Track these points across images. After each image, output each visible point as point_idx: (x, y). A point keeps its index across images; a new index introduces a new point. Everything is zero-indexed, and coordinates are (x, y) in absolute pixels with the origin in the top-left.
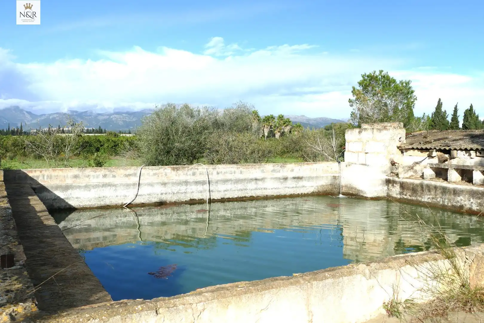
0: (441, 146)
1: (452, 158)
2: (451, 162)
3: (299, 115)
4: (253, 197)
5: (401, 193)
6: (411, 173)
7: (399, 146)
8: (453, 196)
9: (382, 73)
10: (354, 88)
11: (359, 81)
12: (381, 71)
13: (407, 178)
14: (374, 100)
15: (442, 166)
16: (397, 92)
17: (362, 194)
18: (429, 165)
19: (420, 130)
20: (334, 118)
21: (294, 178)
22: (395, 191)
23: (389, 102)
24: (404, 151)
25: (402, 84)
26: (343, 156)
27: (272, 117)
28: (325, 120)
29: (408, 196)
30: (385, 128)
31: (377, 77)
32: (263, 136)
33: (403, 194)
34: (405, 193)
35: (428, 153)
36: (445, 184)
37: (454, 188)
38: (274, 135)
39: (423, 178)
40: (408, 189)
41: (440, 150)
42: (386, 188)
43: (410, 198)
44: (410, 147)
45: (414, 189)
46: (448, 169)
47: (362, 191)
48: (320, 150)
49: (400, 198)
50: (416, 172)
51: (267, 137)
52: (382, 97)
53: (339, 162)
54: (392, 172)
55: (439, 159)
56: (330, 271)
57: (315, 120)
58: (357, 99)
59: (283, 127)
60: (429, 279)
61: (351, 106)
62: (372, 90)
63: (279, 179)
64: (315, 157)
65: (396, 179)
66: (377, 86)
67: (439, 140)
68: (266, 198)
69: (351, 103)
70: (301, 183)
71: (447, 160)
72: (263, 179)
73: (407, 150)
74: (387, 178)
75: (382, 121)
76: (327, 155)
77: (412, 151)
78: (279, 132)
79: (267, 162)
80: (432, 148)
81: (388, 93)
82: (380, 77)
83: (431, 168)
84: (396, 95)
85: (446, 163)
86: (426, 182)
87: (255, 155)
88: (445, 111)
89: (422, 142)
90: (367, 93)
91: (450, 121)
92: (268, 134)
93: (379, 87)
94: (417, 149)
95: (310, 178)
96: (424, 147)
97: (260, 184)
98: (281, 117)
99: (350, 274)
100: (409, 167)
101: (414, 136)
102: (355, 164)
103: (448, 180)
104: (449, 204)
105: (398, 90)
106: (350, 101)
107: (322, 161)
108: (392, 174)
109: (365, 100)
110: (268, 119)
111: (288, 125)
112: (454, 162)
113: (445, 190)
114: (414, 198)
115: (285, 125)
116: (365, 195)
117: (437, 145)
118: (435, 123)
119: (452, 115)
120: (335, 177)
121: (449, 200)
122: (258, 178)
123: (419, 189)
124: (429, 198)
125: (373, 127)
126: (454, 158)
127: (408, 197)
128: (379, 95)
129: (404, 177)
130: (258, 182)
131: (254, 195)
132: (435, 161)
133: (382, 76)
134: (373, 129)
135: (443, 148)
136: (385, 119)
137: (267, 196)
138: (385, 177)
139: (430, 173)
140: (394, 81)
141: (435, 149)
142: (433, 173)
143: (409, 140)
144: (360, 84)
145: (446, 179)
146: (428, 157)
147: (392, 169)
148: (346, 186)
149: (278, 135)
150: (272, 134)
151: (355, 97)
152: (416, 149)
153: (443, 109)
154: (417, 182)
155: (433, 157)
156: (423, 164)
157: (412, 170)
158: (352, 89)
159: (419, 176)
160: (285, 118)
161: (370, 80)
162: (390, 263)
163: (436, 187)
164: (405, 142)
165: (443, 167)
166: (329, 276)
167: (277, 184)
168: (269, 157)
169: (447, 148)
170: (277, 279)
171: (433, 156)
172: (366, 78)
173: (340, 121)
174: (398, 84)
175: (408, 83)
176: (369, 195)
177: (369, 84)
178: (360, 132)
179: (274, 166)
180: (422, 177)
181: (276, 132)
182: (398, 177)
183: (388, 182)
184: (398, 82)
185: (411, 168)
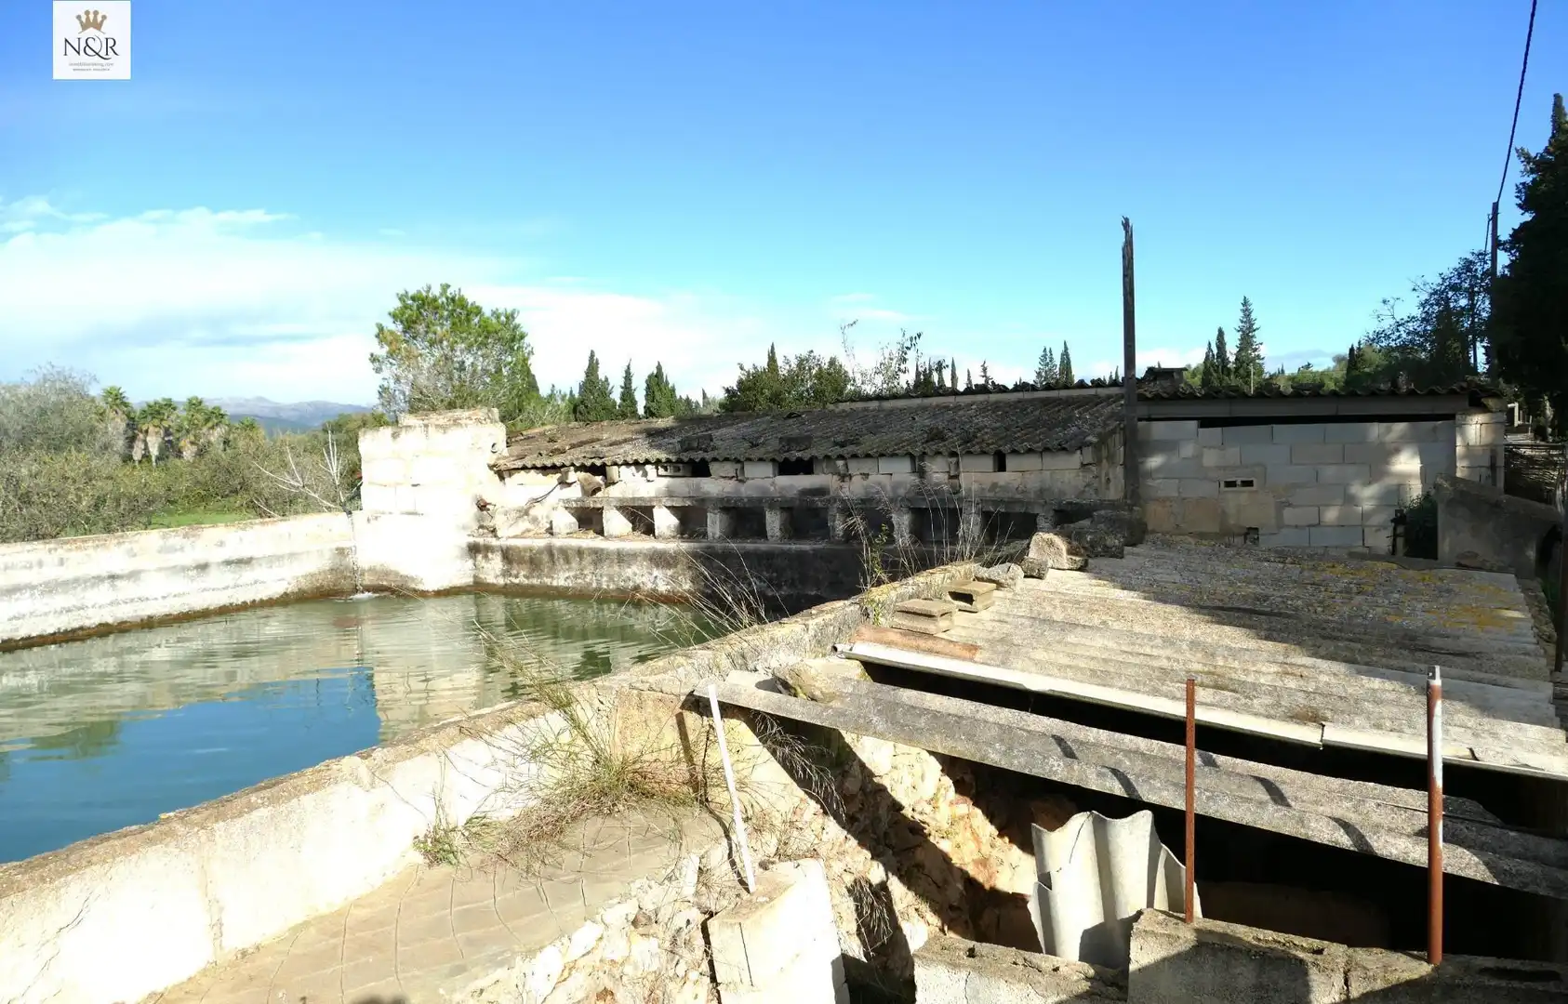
0: (584, 457)
1: (610, 483)
2: (608, 493)
3: (249, 396)
4: (107, 625)
5: (506, 573)
6: (524, 524)
7: (492, 463)
8: (616, 568)
9: (449, 291)
10: (381, 329)
11: (392, 310)
12: (445, 287)
13: (515, 537)
14: (433, 356)
15: (590, 503)
16: (487, 337)
17: (413, 586)
18: (561, 503)
19: (543, 424)
20: (349, 403)
21: (228, 563)
22: (492, 570)
23: (469, 360)
24: (505, 474)
25: (498, 317)
26: (358, 495)
27: (169, 405)
28: (320, 408)
29: (521, 578)
30: (456, 422)
31: (435, 300)
32: (146, 456)
33: (510, 575)
34: (514, 572)
35: (558, 475)
36: (598, 543)
37: (618, 549)
38: (179, 454)
39: (552, 534)
40: (521, 561)
41: (583, 468)
42: (470, 562)
43: (526, 582)
44: (519, 464)
45: (534, 561)
46: (602, 508)
47: (413, 579)
48: (296, 484)
49: (506, 584)
50: (535, 520)
51: (158, 459)
52: (452, 350)
53: (350, 513)
54: (481, 527)
55: (583, 487)
56: (265, 788)
57: (295, 408)
58: (391, 354)
59: (204, 429)
60: (518, 761)
61: (378, 370)
62: (427, 332)
63: (184, 569)
64: (286, 504)
65: (494, 542)
66: (437, 322)
67: (582, 444)
68: (149, 624)
69: (377, 364)
70: (248, 575)
71: (599, 489)
72: (133, 575)
73: (511, 471)
74: (471, 540)
75: (451, 406)
76: (316, 496)
77: (522, 472)
78: (192, 443)
79: (148, 525)
80: (567, 463)
81: (466, 338)
82: (444, 299)
83: (566, 508)
84: (485, 345)
85: (599, 494)
86: (557, 542)
87: (106, 511)
88: (607, 379)
89: (544, 452)
90: (414, 338)
91: (618, 401)
92: (160, 449)
93: (442, 325)
94: (534, 467)
95: (274, 559)
96: (548, 463)
97: (127, 591)
98: (195, 404)
99: (317, 785)
100: (520, 511)
101: (528, 438)
102: (390, 513)
103: (605, 534)
104: (611, 587)
105: (488, 332)
106: (374, 359)
107: (305, 512)
108: (480, 530)
109: (410, 356)
110: (158, 411)
111: (217, 425)
112: (614, 492)
113: (599, 557)
114: (535, 581)
115: (210, 424)
116: (421, 587)
117: (577, 456)
118: (586, 407)
119: (622, 388)
120: (343, 549)
121: (611, 579)
122: (117, 571)
123: (545, 558)
124: (567, 578)
125: (426, 422)
126: (614, 483)
127: (521, 580)
128: (445, 343)
129: (510, 533)
130: (118, 583)
131: (110, 621)
132: (575, 493)
133: (447, 298)
134: (426, 426)
135: (588, 463)
136: (461, 398)
137: (150, 617)
138: (465, 540)
139: (566, 521)
140: (478, 311)
141: (573, 465)
142: (574, 520)
143: (516, 449)
144: (394, 316)
145: (600, 532)
146: (560, 483)
147: (480, 519)
148: (372, 570)
149: (189, 453)
150: (170, 449)
151: (386, 348)
152: (532, 468)
153: (601, 375)
154: (540, 543)
155: (570, 485)
156: (551, 500)
157: (526, 517)
158: (376, 331)
159: (543, 531)
160: (209, 405)
161: (418, 308)
162: (423, 742)
163: (580, 552)
164: (506, 452)
165: (592, 506)
166: (260, 801)
167: (179, 584)
168: (153, 512)
169: (598, 463)
170: (108, 839)
171: (569, 481)
172: (410, 302)
173: (359, 408)
174: (488, 318)
175: (510, 317)
176: (431, 584)
177: (417, 318)
178: (395, 436)
179: (164, 537)
180: (550, 531)
181: (182, 443)
182: (496, 536)
183: (474, 550)
184: (487, 312)
185: (525, 513)
